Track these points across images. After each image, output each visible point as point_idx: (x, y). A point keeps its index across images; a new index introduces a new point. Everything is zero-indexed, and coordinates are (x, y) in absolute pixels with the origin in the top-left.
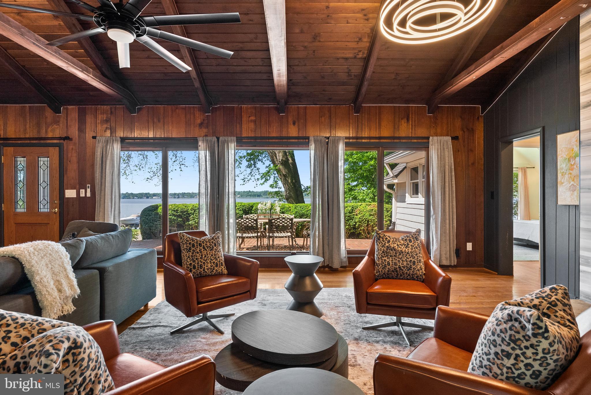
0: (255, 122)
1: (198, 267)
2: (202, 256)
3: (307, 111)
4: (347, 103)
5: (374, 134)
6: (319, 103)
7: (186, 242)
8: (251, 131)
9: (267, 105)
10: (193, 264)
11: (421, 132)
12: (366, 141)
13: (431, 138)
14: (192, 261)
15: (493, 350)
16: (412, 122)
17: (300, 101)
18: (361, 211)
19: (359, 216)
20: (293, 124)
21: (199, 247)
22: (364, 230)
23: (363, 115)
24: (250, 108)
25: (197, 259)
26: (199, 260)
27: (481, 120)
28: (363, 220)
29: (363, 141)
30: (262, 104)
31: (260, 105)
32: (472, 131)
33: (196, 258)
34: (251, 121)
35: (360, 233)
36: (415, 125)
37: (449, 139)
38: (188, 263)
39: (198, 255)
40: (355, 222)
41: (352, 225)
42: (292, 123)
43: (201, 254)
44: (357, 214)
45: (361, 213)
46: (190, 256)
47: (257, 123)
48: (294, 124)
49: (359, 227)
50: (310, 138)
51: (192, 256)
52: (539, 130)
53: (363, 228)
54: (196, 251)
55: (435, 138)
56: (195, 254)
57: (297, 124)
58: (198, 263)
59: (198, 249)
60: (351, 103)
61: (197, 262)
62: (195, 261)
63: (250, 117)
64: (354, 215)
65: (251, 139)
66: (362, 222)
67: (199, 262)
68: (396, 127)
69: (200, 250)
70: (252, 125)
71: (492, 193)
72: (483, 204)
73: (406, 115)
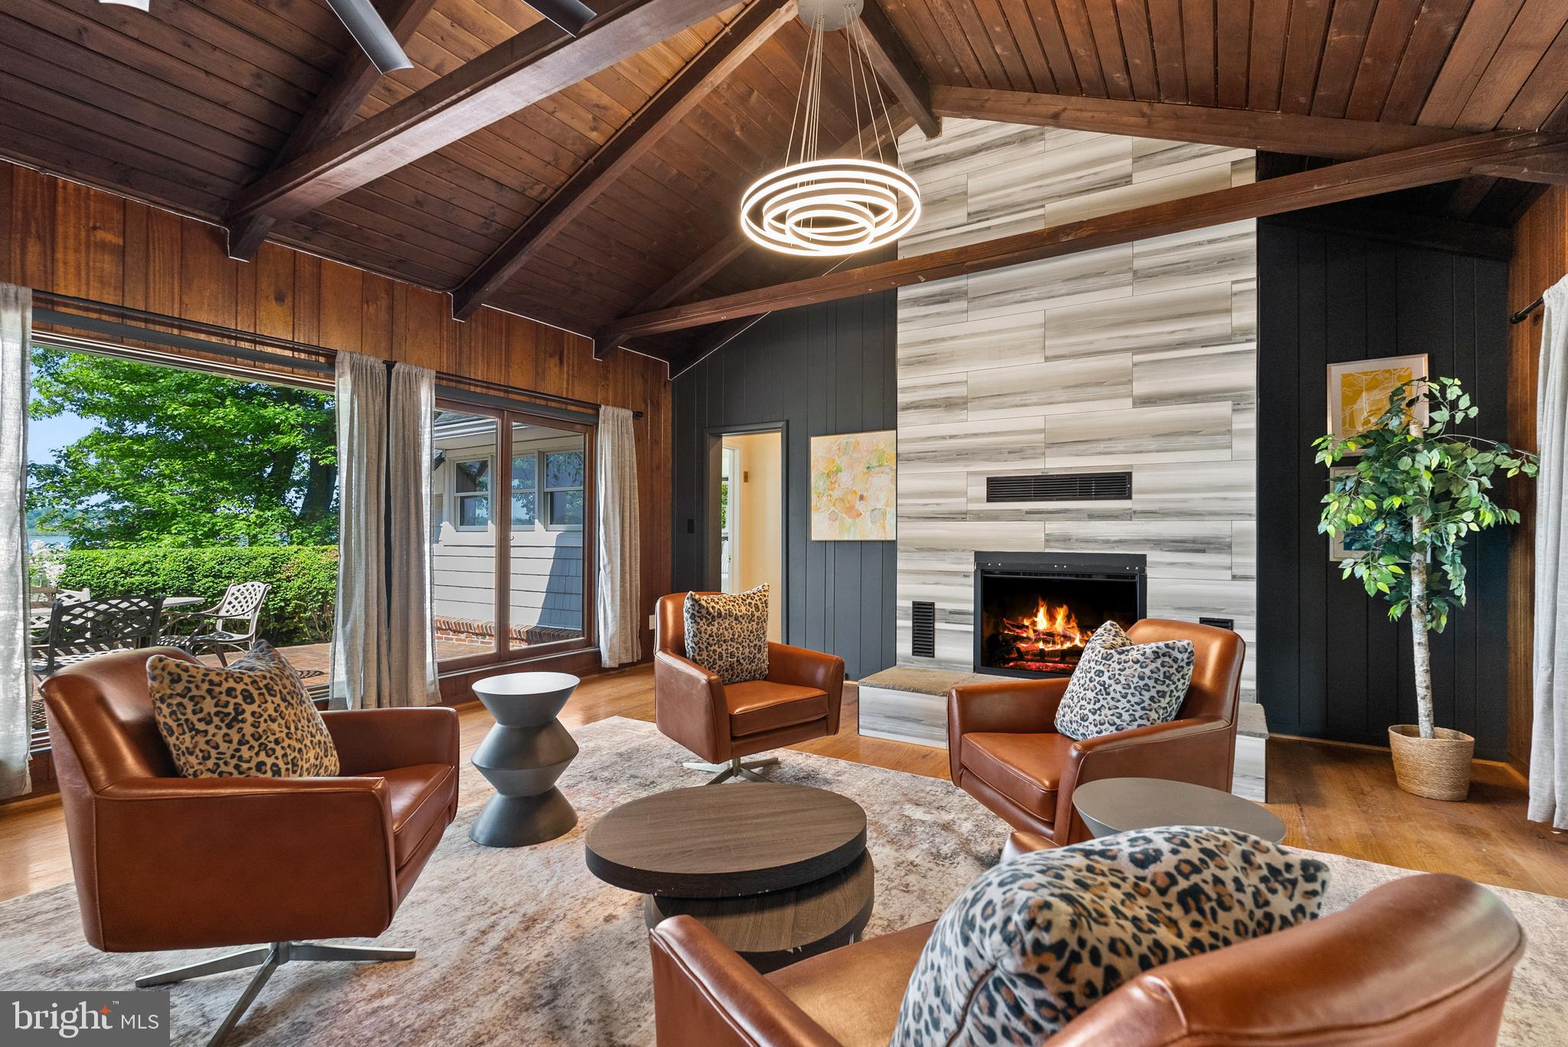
0: (122, 252)
1: (287, 769)
2: (288, 728)
3: (323, 272)
4: (437, 286)
5: (495, 377)
6: (360, 262)
7: (209, 691)
8: (102, 282)
9: (177, 210)
10: (270, 761)
11: (581, 392)
12: (479, 390)
13: (603, 407)
14: (263, 754)
15: (1147, 695)
16: (568, 365)
17: (307, 239)
18: (304, 568)
19: (298, 582)
20: (276, 299)
21: (269, 698)
22: (310, 619)
23: (473, 325)
24: (102, 198)
25: (277, 742)
26: (285, 744)
27: (669, 388)
28: (311, 592)
29: (472, 389)
30: (155, 198)
31: (145, 203)
32: (656, 406)
33: (272, 738)
34: (103, 246)
35: (297, 630)
36: (573, 376)
37: (628, 414)
38: (245, 766)
39: (274, 726)
40: (285, 600)
41: (275, 609)
42: (272, 297)
43: (283, 722)
44: (288, 577)
45: (304, 575)
46: (248, 737)
47: (128, 259)
48: (280, 298)
49: (294, 613)
50: (340, 356)
51: (257, 737)
52: (780, 424)
53: (308, 614)
54: (265, 716)
55: (610, 409)
56: (263, 726)
57: (289, 300)
58: (285, 755)
59: (271, 707)
60: (448, 289)
61: (279, 752)
62: (274, 750)
63: (95, 228)
64: (278, 580)
65: (100, 312)
66: (308, 598)
67: (288, 751)
68: (540, 374)
69: (276, 711)
70: (108, 264)
71: (691, 523)
72: (670, 543)
73: (557, 349)
